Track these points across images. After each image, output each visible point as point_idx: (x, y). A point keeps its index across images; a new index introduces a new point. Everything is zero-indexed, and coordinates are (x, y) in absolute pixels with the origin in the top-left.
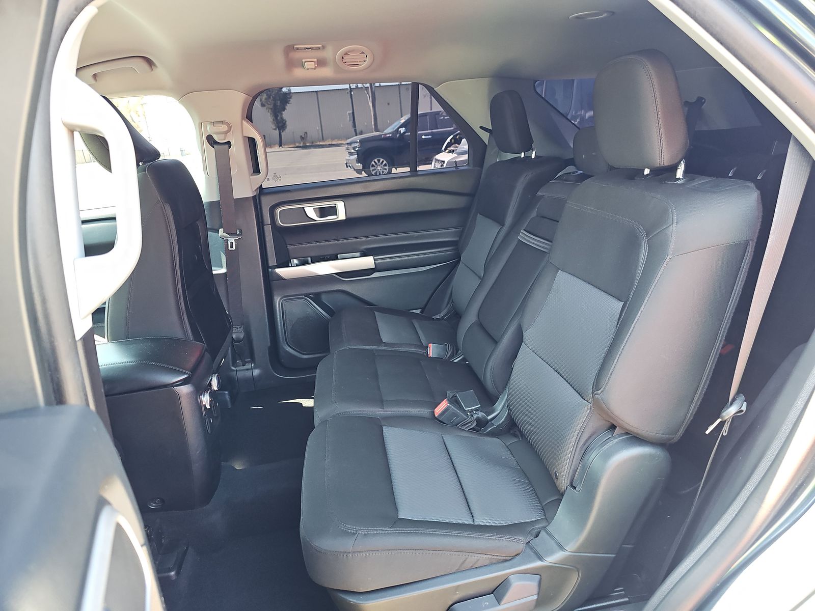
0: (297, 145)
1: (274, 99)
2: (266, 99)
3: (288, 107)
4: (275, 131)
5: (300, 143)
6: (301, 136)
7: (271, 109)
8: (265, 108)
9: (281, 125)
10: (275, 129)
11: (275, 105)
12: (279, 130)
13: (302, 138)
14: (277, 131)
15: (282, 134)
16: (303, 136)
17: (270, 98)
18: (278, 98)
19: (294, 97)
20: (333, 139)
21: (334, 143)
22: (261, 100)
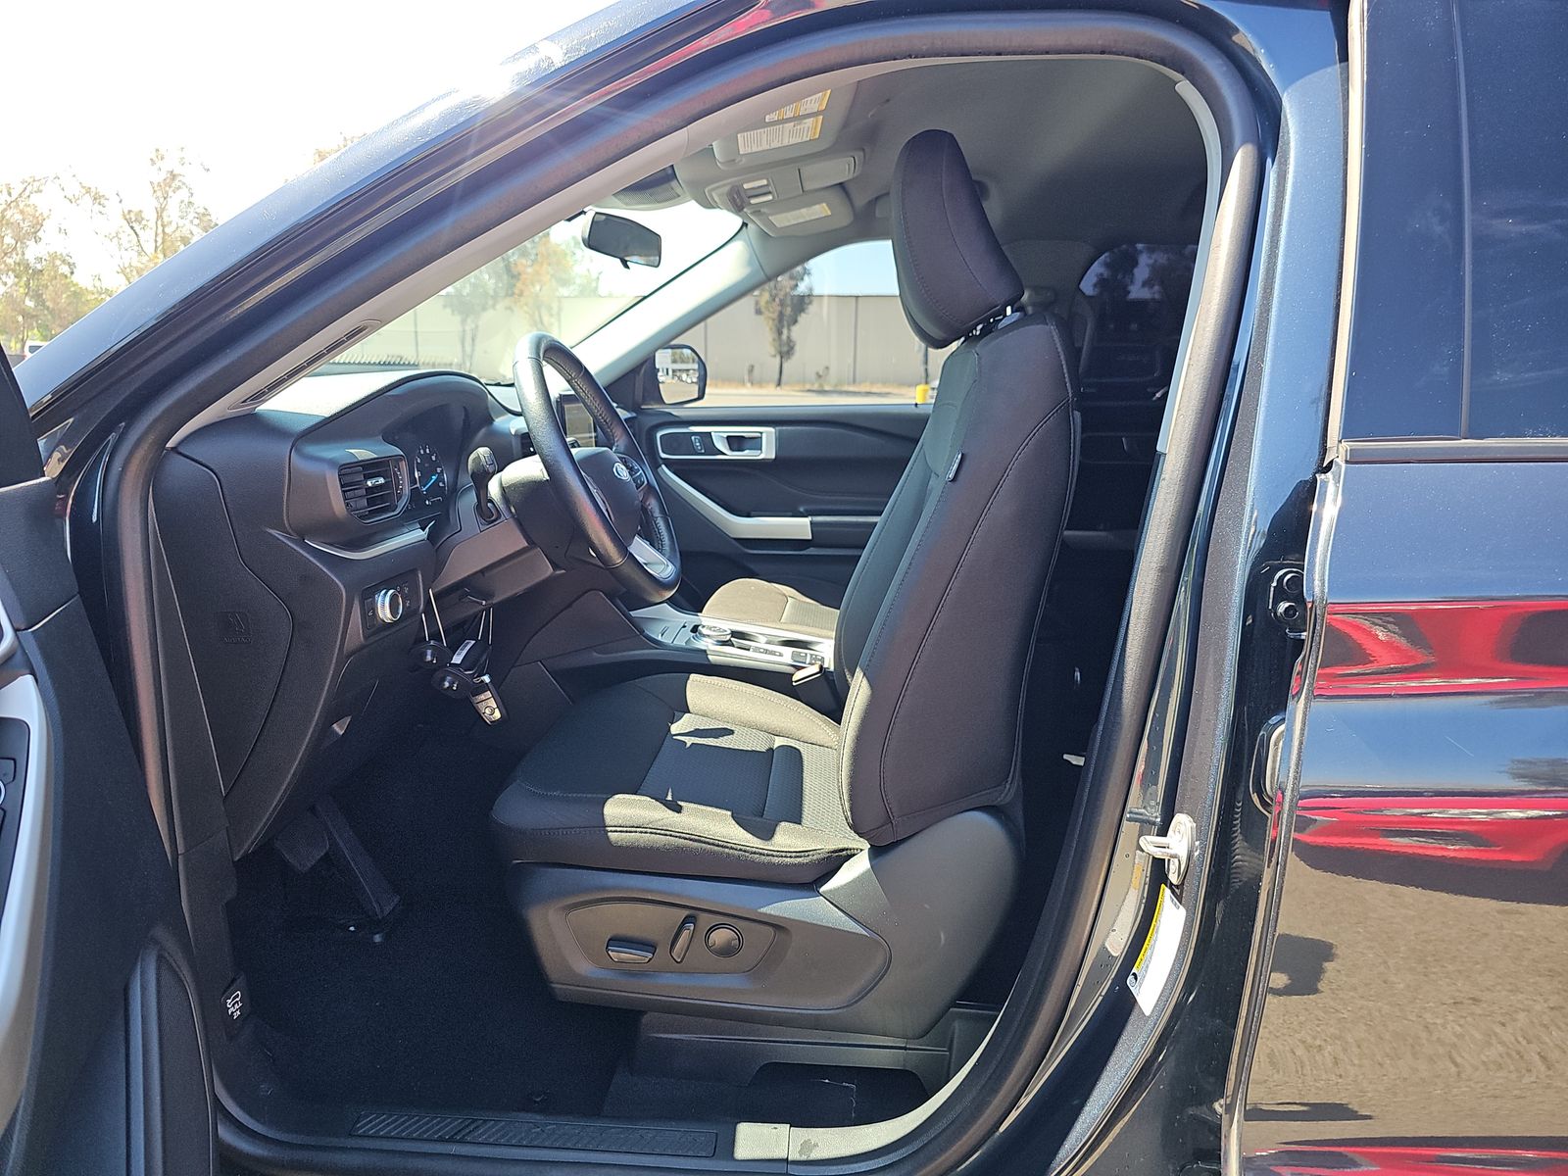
0: (808, 387)
1: (782, 304)
2: (767, 302)
3: (802, 318)
4: (773, 359)
5: (813, 384)
6: (817, 374)
7: (774, 320)
8: (762, 317)
9: (786, 351)
10: (775, 356)
11: (781, 315)
12: (782, 357)
13: (819, 376)
14: (778, 359)
15: (785, 365)
16: (821, 373)
17: (774, 300)
18: (788, 302)
19: (815, 302)
20: (872, 383)
21: (874, 390)
22: (757, 303)
